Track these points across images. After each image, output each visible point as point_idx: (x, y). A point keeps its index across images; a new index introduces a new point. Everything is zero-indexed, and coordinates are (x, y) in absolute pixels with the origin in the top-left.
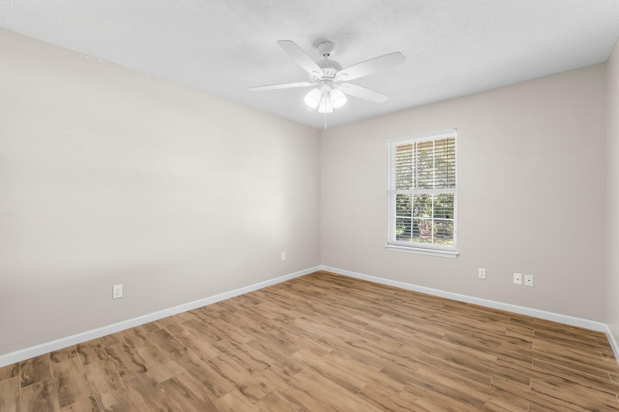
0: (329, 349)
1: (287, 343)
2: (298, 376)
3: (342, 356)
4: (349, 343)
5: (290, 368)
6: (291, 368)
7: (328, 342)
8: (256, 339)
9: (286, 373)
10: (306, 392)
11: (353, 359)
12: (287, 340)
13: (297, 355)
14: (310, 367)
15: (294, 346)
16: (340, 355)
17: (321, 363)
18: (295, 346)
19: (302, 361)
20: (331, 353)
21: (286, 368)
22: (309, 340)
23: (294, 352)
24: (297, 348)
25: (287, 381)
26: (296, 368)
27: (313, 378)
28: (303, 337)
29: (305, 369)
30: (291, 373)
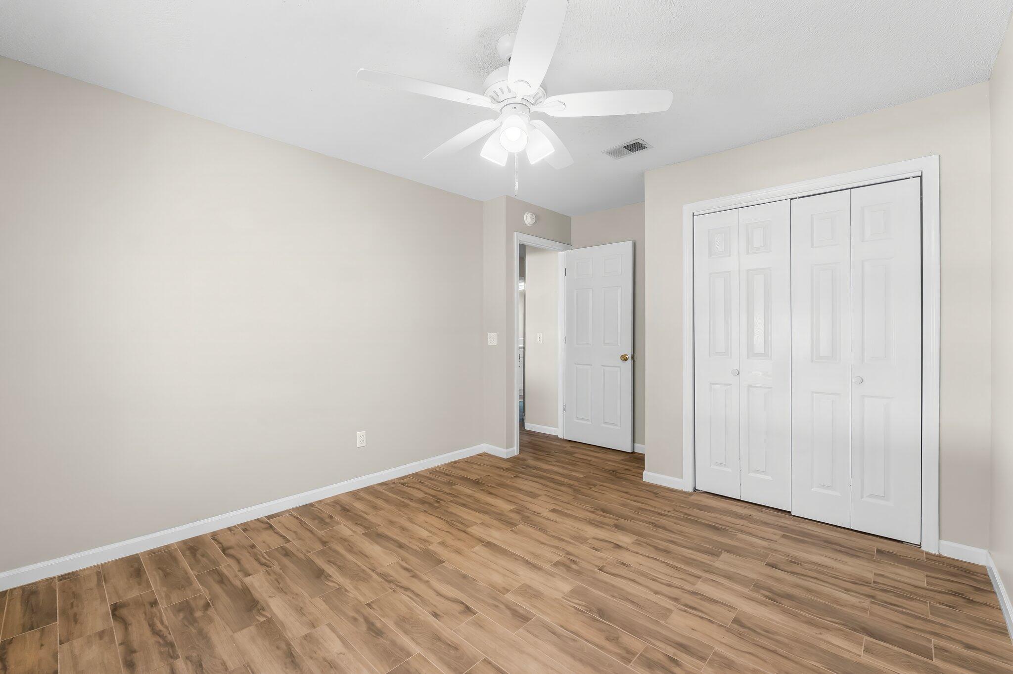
0: (509, 597)
1: (591, 611)
2: (556, 558)
3: (490, 585)
4: (468, 610)
5: (570, 567)
6: (568, 568)
7: (508, 612)
8: (662, 622)
9: (574, 562)
10: (543, 543)
11: (474, 580)
12: (594, 619)
13: (566, 587)
14: (541, 569)
15: (573, 602)
16: (493, 586)
17: (526, 576)
18: (574, 605)
19: (554, 577)
20: (508, 591)
21: (574, 566)
22: (547, 619)
23: (572, 591)
24: (569, 601)
25: (568, 553)
26: (560, 567)
27: (536, 556)
28: (561, 626)
29: (547, 567)
30: (568, 562)
